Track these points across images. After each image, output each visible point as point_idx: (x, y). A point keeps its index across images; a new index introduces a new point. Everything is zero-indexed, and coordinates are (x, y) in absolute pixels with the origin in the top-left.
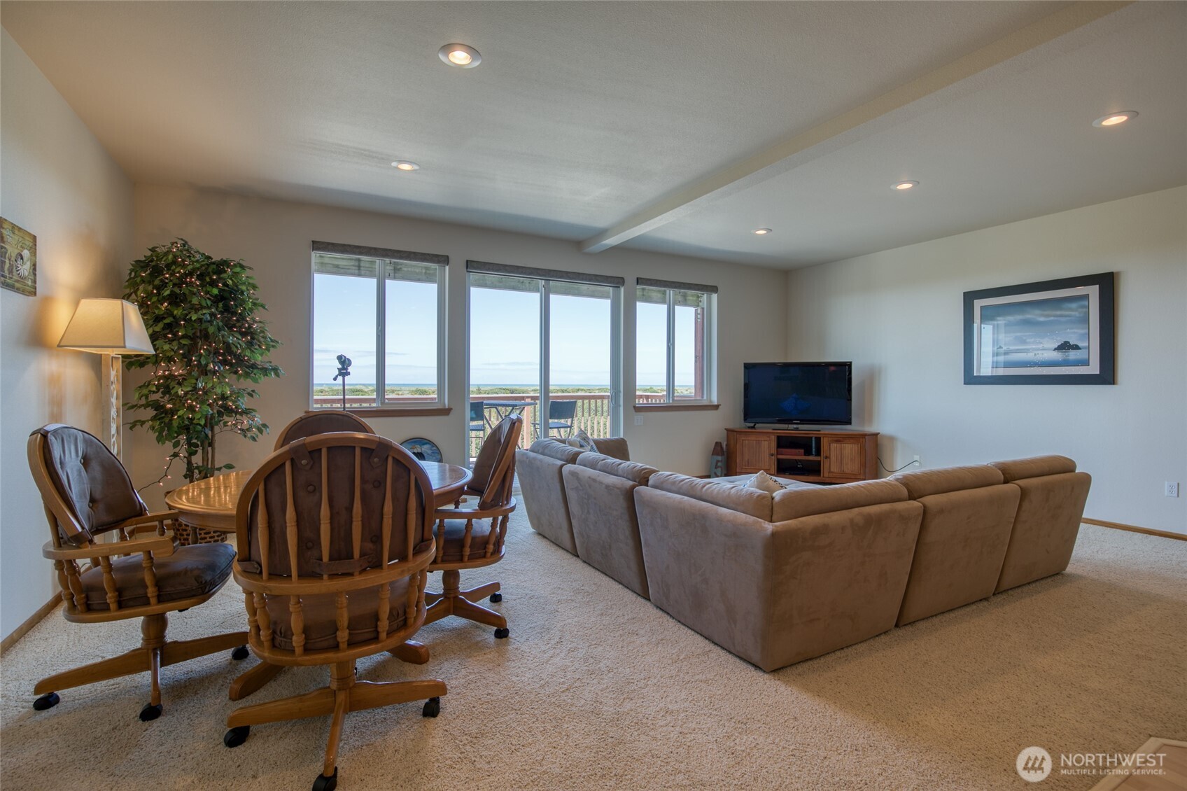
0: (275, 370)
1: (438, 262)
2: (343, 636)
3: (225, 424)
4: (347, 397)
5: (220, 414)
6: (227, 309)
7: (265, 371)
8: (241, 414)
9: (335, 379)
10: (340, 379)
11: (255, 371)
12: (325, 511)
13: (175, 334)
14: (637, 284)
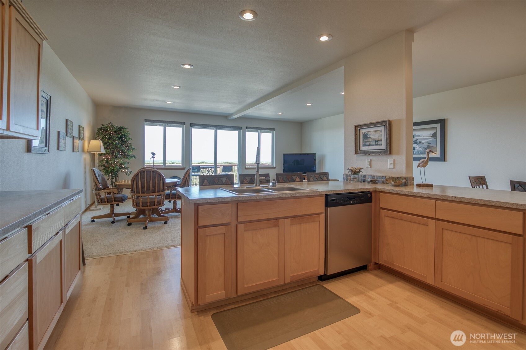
0: (134, 156)
1: (182, 124)
2: (149, 204)
3: (121, 171)
4: (154, 165)
5: (120, 168)
6: (122, 140)
7: (132, 157)
8: (125, 168)
9: (151, 159)
10: (152, 159)
11: (129, 157)
12: (146, 182)
13: (109, 147)
14: (246, 129)
